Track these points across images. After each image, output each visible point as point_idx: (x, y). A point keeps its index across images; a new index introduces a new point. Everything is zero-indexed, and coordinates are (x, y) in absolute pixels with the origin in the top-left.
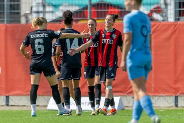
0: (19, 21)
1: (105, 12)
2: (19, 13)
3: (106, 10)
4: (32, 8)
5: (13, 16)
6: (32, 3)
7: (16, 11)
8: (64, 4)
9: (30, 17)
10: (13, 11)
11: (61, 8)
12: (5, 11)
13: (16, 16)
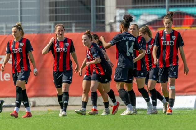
0: (104, 29)
1: (181, 20)
2: (104, 23)
3: (182, 19)
4: (116, 17)
5: (99, 25)
6: (116, 13)
7: (102, 21)
8: (144, 14)
9: (114, 25)
10: (99, 21)
11: (142, 17)
12: (92, 21)
13: (101, 25)
